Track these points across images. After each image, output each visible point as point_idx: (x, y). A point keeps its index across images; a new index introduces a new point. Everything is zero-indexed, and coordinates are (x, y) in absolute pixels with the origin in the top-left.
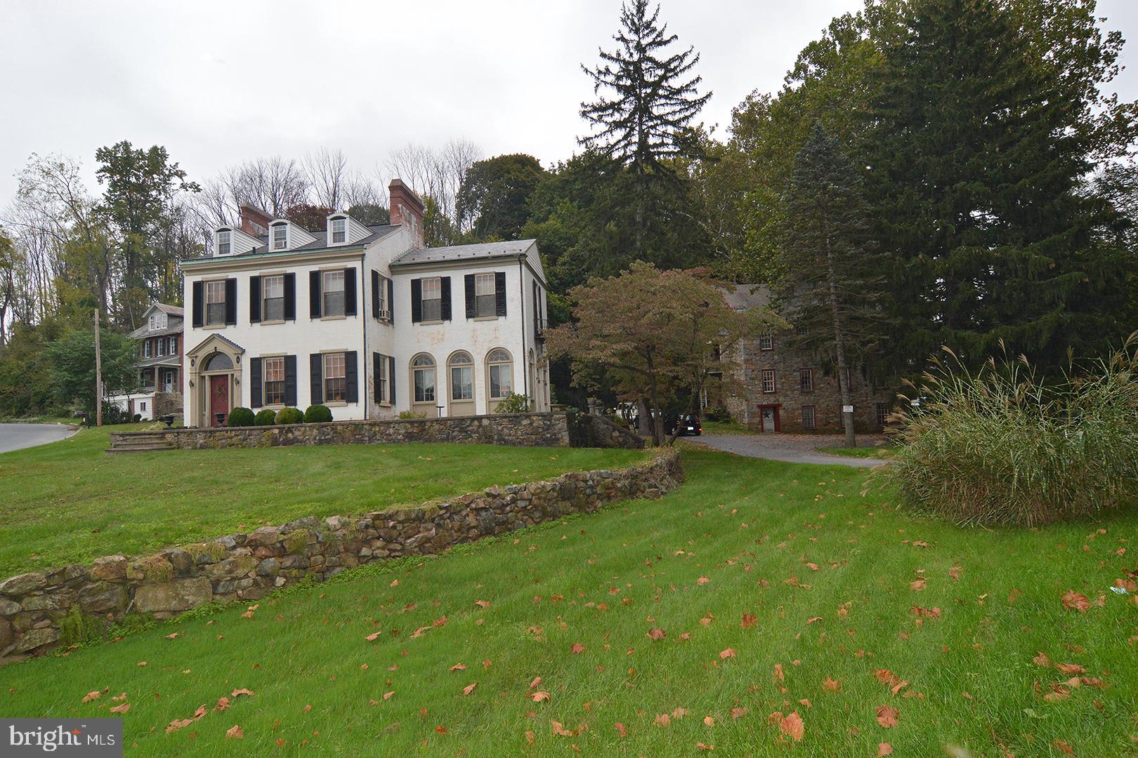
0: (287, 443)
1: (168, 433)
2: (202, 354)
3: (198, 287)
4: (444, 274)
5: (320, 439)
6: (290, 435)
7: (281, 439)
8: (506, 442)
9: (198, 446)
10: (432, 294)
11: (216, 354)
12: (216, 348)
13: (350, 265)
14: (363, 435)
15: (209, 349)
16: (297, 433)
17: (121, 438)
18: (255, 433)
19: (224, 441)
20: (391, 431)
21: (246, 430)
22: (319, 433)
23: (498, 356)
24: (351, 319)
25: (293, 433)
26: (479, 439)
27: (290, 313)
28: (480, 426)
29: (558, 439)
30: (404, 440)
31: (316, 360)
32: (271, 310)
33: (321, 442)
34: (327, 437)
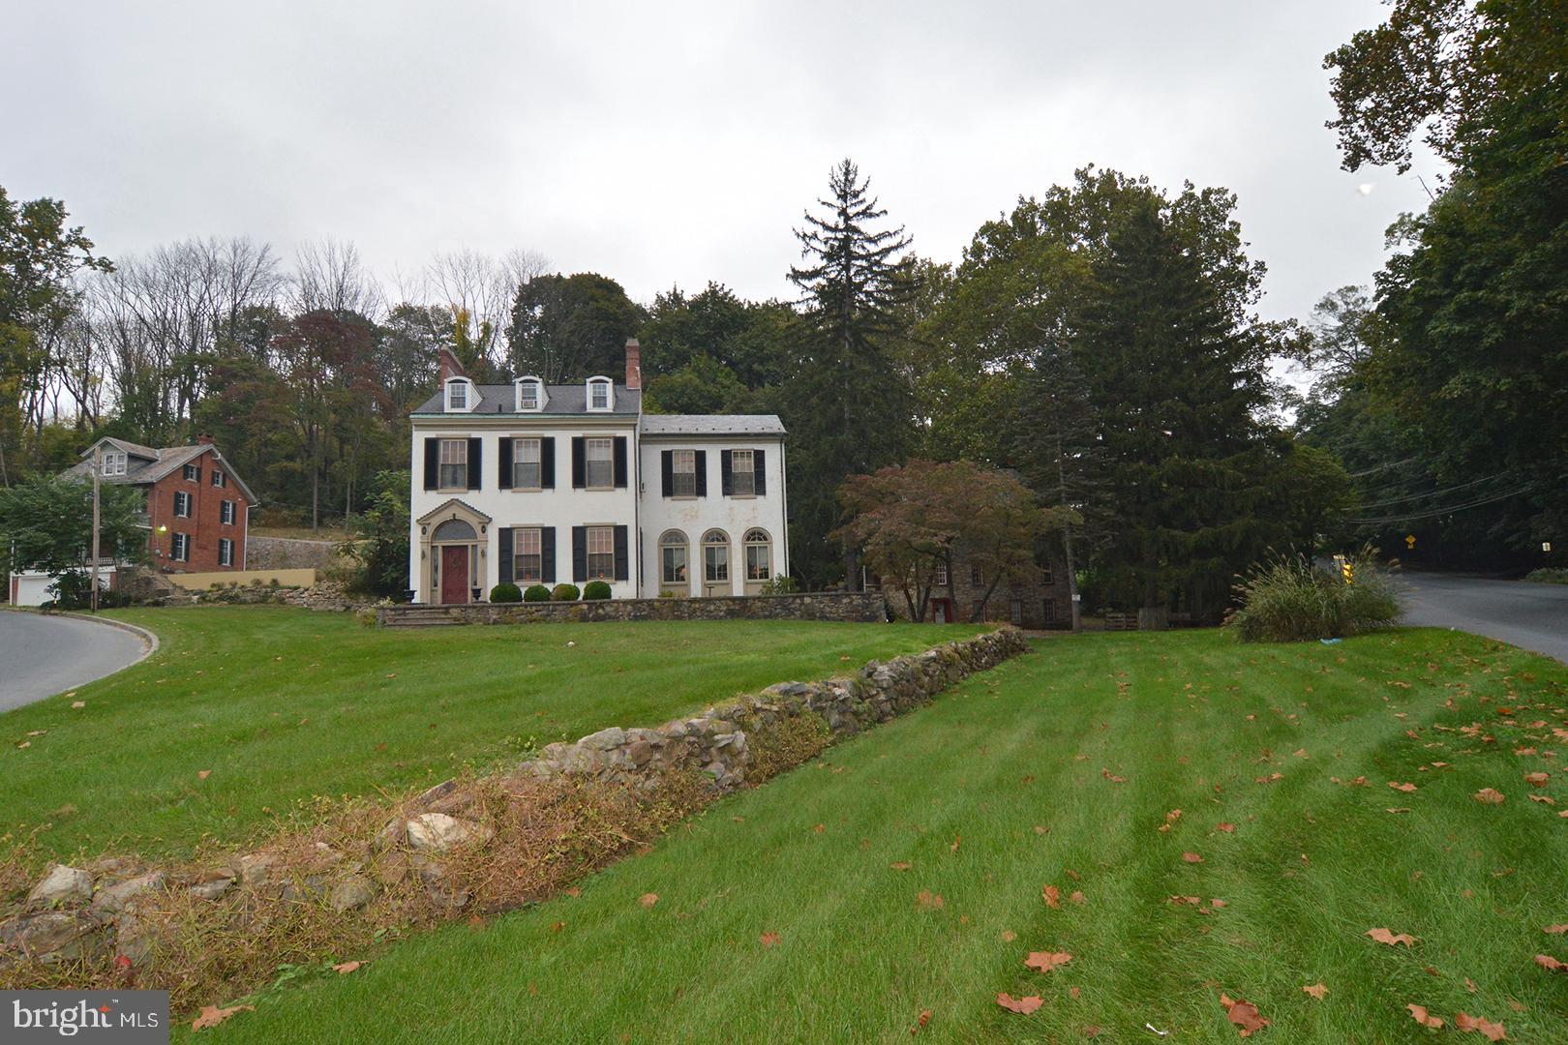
0: (598, 619)
1: (452, 607)
2: (436, 521)
3: (431, 446)
4: (699, 447)
5: (635, 616)
6: (601, 611)
7: (591, 616)
8: (828, 619)
9: (491, 621)
10: (683, 467)
11: (454, 520)
12: (454, 515)
13: (620, 433)
14: (683, 612)
15: (447, 515)
16: (608, 609)
17: (393, 613)
18: (561, 608)
19: (523, 617)
20: (712, 607)
22: (634, 609)
23: (756, 535)
24: (620, 491)
25: (604, 609)
26: (802, 616)
27: (548, 480)
28: (802, 604)
29: (877, 617)
30: (726, 617)
31: (579, 534)
32: (522, 476)
33: (636, 618)
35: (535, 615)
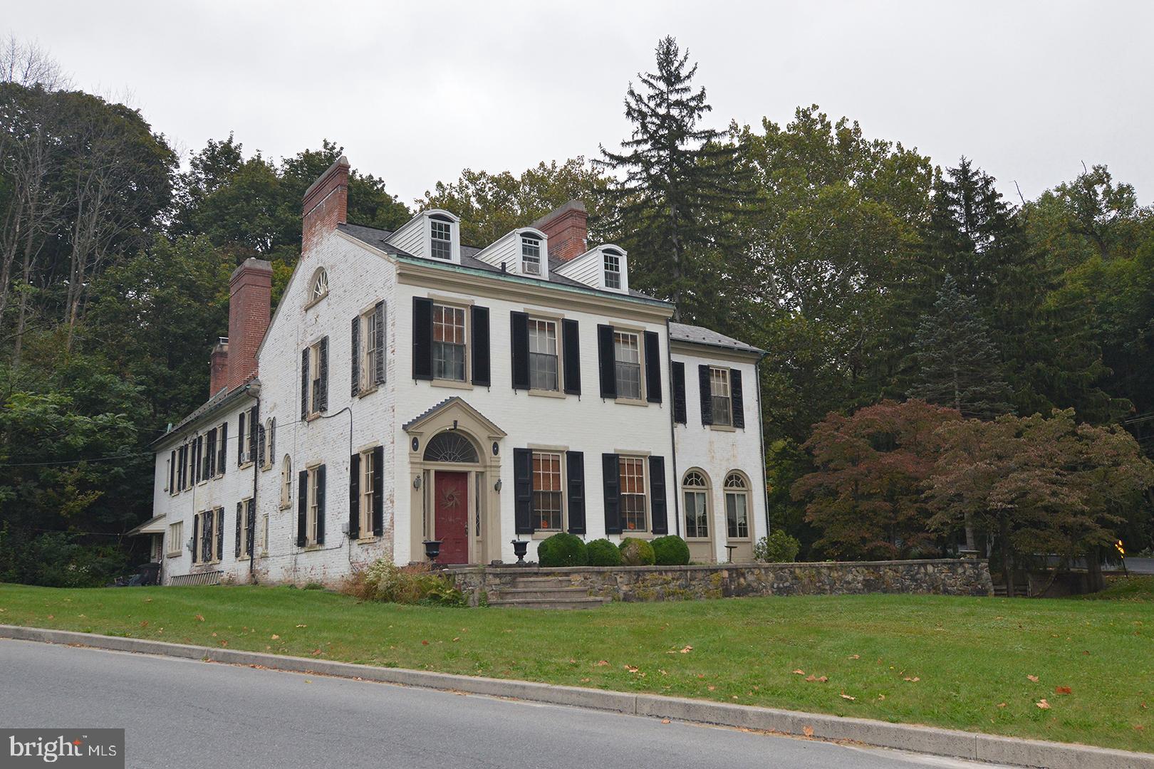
1: (575, 572)
2: (432, 431)
4: (677, 358)
5: (778, 588)
8: (950, 593)
9: (621, 596)
11: (454, 430)
12: (456, 422)
13: (649, 327)
15: (443, 423)
16: (750, 578)
19: (658, 588)
21: (687, 571)
24: (654, 407)
26: (928, 590)
27: (572, 383)
29: (987, 591)
30: (863, 590)
31: (611, 463)
32: (536, 372)
33: (780, 591)
34: (785, 585)
35: (673, 586)
